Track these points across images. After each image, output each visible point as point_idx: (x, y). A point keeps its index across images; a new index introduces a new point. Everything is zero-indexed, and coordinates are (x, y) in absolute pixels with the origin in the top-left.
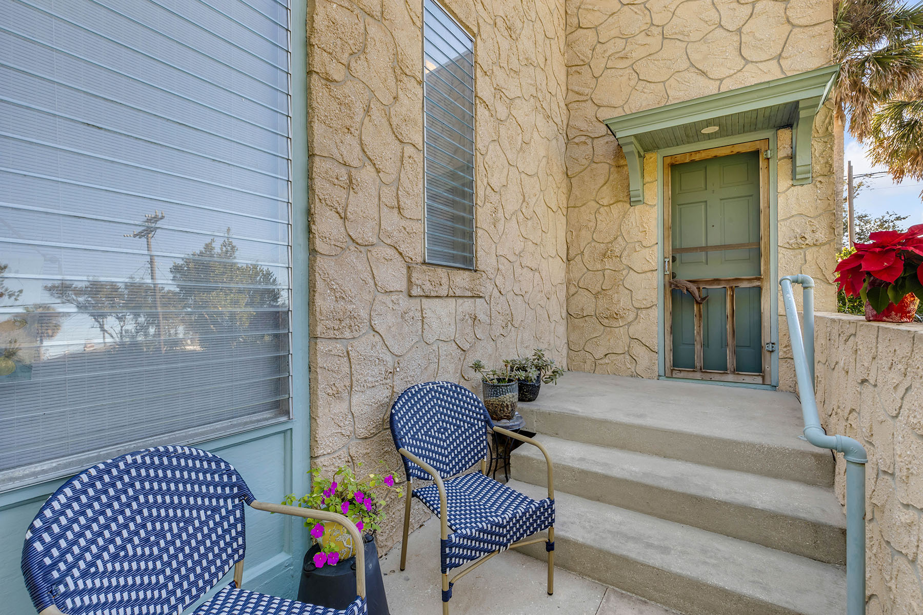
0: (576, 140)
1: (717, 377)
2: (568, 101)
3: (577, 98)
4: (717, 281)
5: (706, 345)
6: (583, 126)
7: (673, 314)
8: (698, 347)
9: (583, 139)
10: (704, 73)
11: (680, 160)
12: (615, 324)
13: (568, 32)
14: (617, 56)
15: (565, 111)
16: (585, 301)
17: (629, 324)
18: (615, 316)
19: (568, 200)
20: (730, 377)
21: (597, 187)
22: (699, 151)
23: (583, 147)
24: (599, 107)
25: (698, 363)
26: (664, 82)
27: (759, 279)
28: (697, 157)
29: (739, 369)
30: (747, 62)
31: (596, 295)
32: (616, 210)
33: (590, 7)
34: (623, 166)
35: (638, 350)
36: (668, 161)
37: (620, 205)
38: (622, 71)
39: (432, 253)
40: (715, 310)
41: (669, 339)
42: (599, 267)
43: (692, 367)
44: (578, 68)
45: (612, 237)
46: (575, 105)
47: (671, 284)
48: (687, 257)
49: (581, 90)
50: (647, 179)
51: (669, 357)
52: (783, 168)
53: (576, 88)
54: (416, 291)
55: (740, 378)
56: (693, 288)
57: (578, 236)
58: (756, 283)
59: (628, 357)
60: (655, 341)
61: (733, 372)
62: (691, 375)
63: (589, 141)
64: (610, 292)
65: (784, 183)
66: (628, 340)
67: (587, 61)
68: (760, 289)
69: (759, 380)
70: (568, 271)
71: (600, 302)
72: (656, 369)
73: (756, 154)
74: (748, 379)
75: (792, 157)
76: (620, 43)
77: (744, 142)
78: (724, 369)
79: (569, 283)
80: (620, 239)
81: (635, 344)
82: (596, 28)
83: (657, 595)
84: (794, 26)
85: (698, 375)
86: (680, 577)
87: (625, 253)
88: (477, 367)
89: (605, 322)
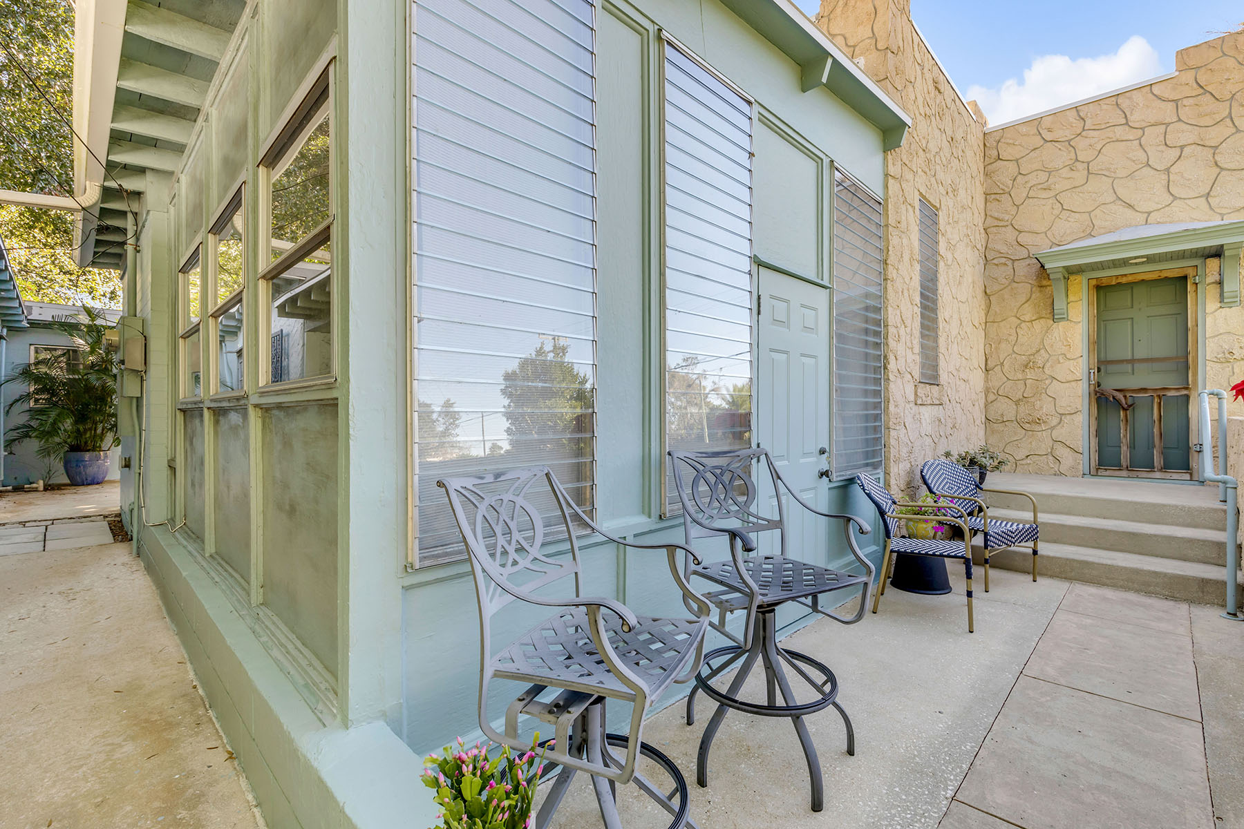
0: (995, 261)
1: (1145, 475)
2: (987, 224)
3: (996, 223)
4: (1144, 390)
5: (1132, 446)
6: (1004, 249)
7: (1098, 419)
8: (1124, 449)
9: (1003, 260)
10: (1130, 206)
11: (1105, 282)
12: (1036, 428)
13: (986, 163)
14: (1040, 187)
15: (983, 235)
16: (1005, 408)
17: (1053, 428)
18: (1038, 421)
19: (986, 316)
20: (1158, 475)
21: (1018, 304)
22: (1125, 275)
23: (1003, 268)
24: (1020, 232)
25: (1125, 462)
26: (1089, 213)
27: (1187, 388)
28: (1124, 280)
29: (1166, 467)
30: (1175, 198)
31: (1017, 403)
32: (1038, 326)
33: (1011, 141)
34: (1046, 286)
35: (1061, 452)
36: (1094, 282)
37: (1042, 321)
38: (1043, 202)
39: (923, 374)
40: (1141, 416)
41: (1094, 442)
42: (1020, 376)
43: (1119, 466)
44: (998, 197)
45: (1034, 350)
46: (994, 230)
47: (1096, 392)
48: (1111, 368)
49: (1001, 216)
50: (1071, 298)
51: (1094, 457)
52: (1213, 291)
53: (996, 215)
54: (919, 402)
55: (1167, 476)
56: (1120, 396)
57: (996, 348)
58: (1185, 392)
59: (1051, 458)
60: (1080, 443)
61: (1161, 470)
62: (1117, 473)
63: (1009, 263)
64: (1033, 400)
65: (1212, 305)
66: (1051, 442)
67: (1007, 190)
68: (1187, 397)
69: (1187, 477)
70: (987, 380)
71: (1022, 408)
72: (1081, 467)
73: (1185, 278)
74: (1175, 476)
75: (1220, 283)
76: (1043, 176)
77: (1172, 269)
78: (1151, 467)
79: (987, 391)
80: (1042, 351)
81: (1058, 446)
82: (1017, 160)
83: (1108, 582)
84: (1222, 169)
85: (1124, 473)
86: (1125, 568)
87: (1048, 365)
88: (948, 454)
89: (1027, 426)
